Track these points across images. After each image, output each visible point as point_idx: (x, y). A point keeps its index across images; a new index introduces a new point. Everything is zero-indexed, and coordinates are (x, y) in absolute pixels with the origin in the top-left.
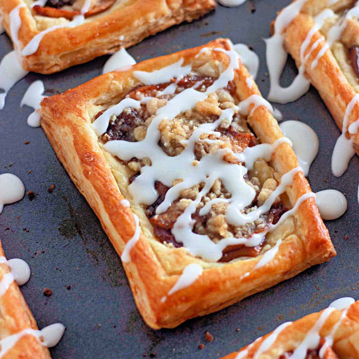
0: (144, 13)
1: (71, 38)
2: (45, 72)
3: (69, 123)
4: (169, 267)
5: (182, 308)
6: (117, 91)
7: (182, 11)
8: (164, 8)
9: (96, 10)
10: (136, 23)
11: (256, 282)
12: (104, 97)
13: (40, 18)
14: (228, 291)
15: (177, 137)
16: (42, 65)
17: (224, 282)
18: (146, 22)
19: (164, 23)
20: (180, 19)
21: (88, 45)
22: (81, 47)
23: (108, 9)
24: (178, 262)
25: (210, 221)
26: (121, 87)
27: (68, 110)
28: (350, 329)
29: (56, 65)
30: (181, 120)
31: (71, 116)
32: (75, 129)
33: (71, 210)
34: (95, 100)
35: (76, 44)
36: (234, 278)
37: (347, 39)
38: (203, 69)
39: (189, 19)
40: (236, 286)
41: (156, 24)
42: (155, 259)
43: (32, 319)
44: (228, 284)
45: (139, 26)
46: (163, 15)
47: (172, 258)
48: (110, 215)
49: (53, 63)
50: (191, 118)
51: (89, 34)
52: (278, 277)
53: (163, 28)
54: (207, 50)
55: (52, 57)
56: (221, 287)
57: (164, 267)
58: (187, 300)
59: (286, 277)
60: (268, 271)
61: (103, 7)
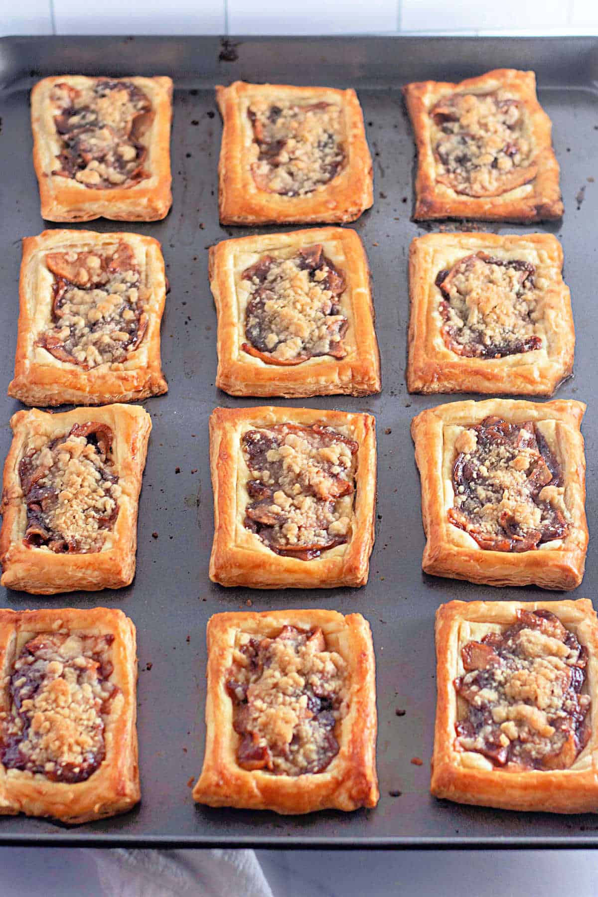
0: (318, 375)
1: (256, 374)
2: (230, 393)
3: (224, 429)
4: (239, 541)
5: (235, 572)
6: (272, 421)
7: (351, 385)
8: (335, 377)
9: (287, 362)
10: (309, 380)
11: (296, 576)
12: (260, 422)
13: (243, 353)
14: (271, 573)
15: (294, 465)
16: (230, 386)
17: (271, 565)
18: (317, 382)
19: (333, 390)
20: (348, 392)
21: (268, 383)
22: (262, 383)
23: (295, 365)
24: (247, 541)
25: (285, 525)
26: (275, 420)
27: (227, 420)
28: (342, 628)
29: (240, 390)
30: (304, 456)
31: (228, 425)
32: (225, 434)
33: (200, 490)
34: (252, 421)
35: (259, 379)
36: (279, 565)
37: (458, 446)
38: (340, 428)
39: (355, 394)
40: (278, 572)
41: (326, 387)
42: (233, 534)
43: (135, 545)
44: (273, 567)
45: (310, 383)
46: (332, 382)
47: (244, 538)
48: (219, 496)
49: (238, 388)
50: (313, 457)
51: (272, 376)
52: (315, 582)
53: (332, 393)
54: (350, 416)
55: (238, 383)
56: (268, 567)
57: (236, 541)
58: (240, 566)
59: (323, 586)
60: (307, 572)
61: (293, 362)
